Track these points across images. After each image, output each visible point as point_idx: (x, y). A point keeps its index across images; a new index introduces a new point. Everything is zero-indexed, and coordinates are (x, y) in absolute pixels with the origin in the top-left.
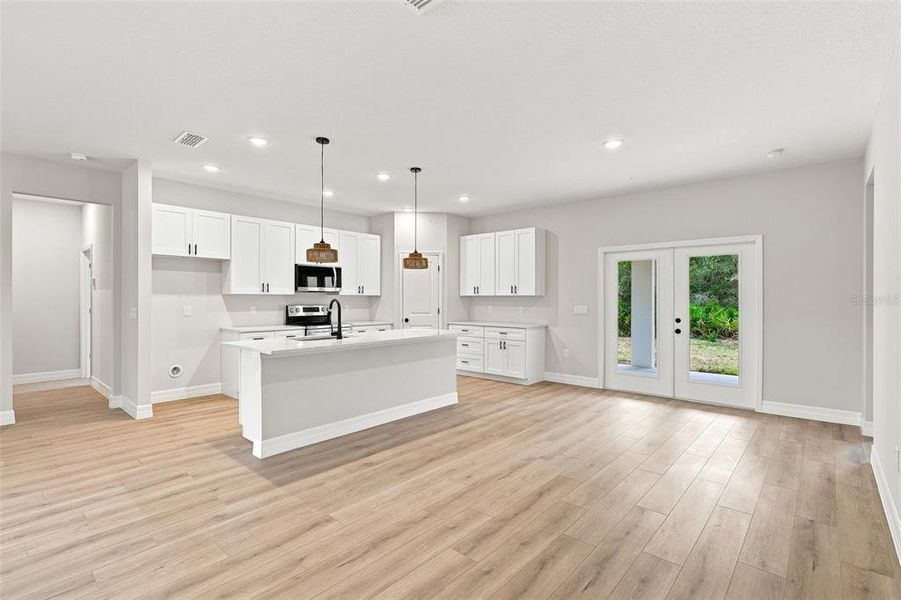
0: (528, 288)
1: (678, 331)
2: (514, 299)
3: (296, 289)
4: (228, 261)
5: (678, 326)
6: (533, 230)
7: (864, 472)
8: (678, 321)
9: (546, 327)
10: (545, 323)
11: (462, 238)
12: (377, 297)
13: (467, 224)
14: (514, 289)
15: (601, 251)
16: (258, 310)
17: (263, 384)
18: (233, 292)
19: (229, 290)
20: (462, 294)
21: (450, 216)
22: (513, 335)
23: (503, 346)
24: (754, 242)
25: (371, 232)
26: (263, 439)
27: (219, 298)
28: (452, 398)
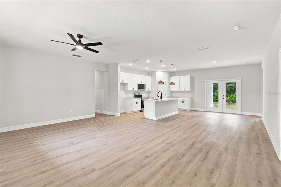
0: (188, 89)
1: (223, 98)
2: (185, 91)
3: (138, 89)
4: (127, 83)
5: (223, 97)
6: (189, 76)
7: (261, 122)
8: (223, 96)
9: (192, 98)
10: (192, 97)
11: (171, 77)
12: (151, 91)
13: (172, 74)
14: (185, 89)
15: (205, 81)
16: (130, 94)
17: (156, 106)
18: (128, 90)
19: (128, 89)
20: (170, 90)
21: (168, 72)
22: (185, 99)
23: (183, 102)
24: (239, 80)
25: (148, 76)
26: (156, 117)
27: (124, 91)
28: (177, 113)
